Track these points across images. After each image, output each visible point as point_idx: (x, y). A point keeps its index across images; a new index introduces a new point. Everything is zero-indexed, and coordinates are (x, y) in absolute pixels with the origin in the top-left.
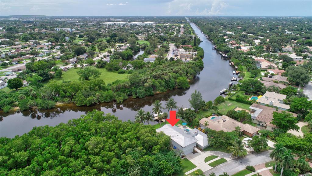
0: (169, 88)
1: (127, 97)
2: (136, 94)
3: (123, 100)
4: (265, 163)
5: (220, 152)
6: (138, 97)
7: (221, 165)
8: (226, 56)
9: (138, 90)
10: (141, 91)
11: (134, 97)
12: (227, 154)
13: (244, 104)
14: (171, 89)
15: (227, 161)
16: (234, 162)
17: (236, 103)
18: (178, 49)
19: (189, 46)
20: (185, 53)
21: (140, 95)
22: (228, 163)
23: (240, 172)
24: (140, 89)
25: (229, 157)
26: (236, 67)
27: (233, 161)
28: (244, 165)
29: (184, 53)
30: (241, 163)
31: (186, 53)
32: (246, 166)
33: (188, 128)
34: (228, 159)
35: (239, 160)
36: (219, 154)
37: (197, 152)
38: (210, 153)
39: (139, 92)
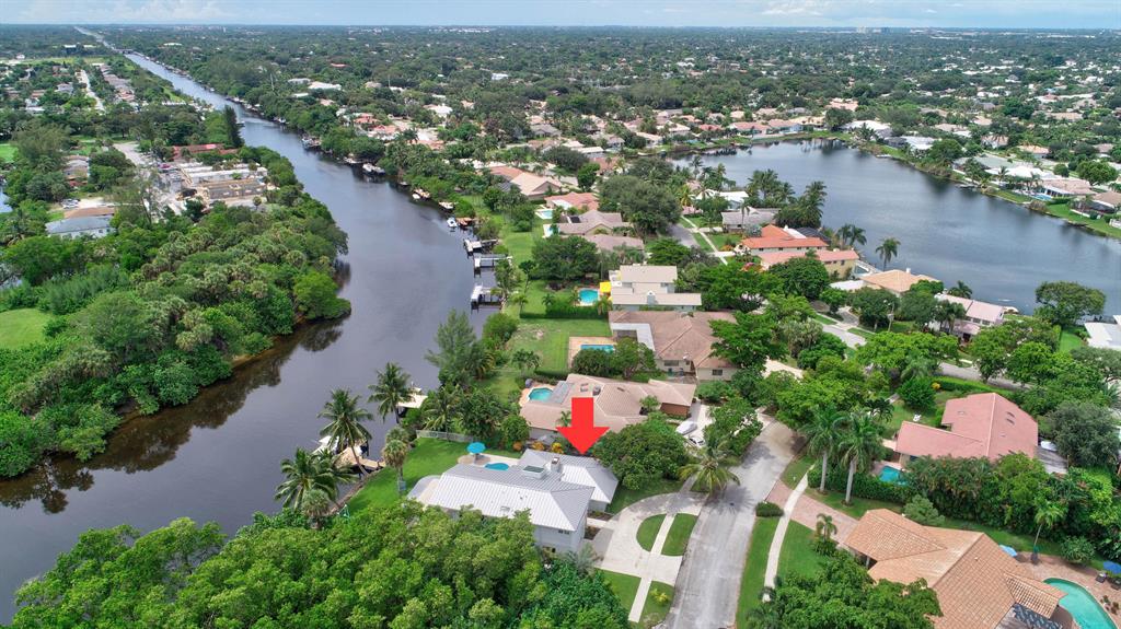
0: (279, 330)
1: (114, 420)
2: (153, 390)
3: (103, 438)
4: (781, 478)
5: (654, 498)
6: (166, 406)
7: (693, 535)
8: (379, 170)
9: (158, 373)
10: (175, 374)
11: (148, 406)
12: (677, 494)
13: (577, 321)
14: (287, 330)
15: (697, 517)
16: (715, 511)
17: (550, 323)
18: (172, 166)
19: (209, 147)
20: (218, 179)
21: (178, 391)
22: (704, 521)
23: (753, 532)
24: (165, 366)
25: (690, 503)
26: (447, 205)
27: (708, 509)
28: (746, 509)
29: (211, 177)
30: (732, 504)
31: (222, 176)
32: (752, 507)
33: (495, 459)
34: (693, 510)
35: (721, 501)
36: (657, 505)
37: (596, 530)
38: (634, 515)
39: (166, 380)
